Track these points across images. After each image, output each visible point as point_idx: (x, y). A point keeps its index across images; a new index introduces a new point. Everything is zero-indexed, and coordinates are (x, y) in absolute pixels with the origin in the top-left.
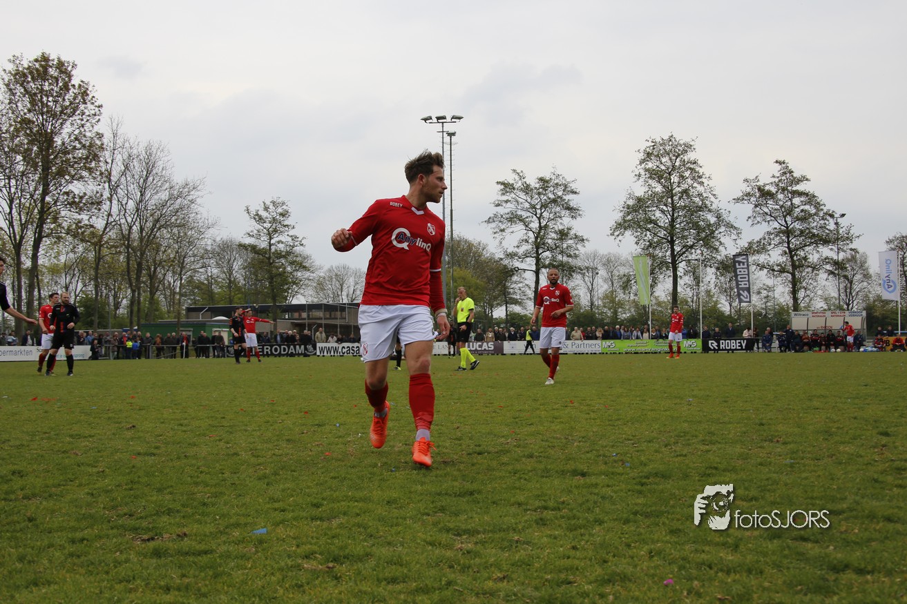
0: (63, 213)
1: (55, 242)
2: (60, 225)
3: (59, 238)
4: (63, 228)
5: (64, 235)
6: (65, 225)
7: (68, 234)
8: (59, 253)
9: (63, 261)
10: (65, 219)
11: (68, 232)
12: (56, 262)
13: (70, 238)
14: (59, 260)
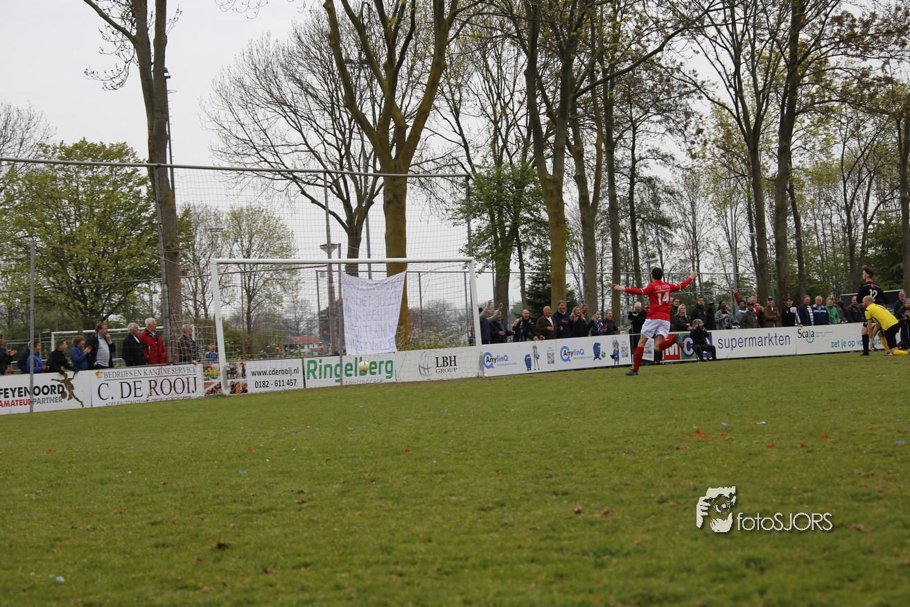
0: (832, 61)
1: (820, 120)
2: (827, 87)
3: (827, 112)
4: (834, 90)
5: (837, 104)
6: (838, 83)
7: (843, 101)
8: (827, 143)
9: (838, 156)
10: (837, 71)
11: (844, 97)
12: (825, 159)
13: (848, 110)
14: (829, 155)
